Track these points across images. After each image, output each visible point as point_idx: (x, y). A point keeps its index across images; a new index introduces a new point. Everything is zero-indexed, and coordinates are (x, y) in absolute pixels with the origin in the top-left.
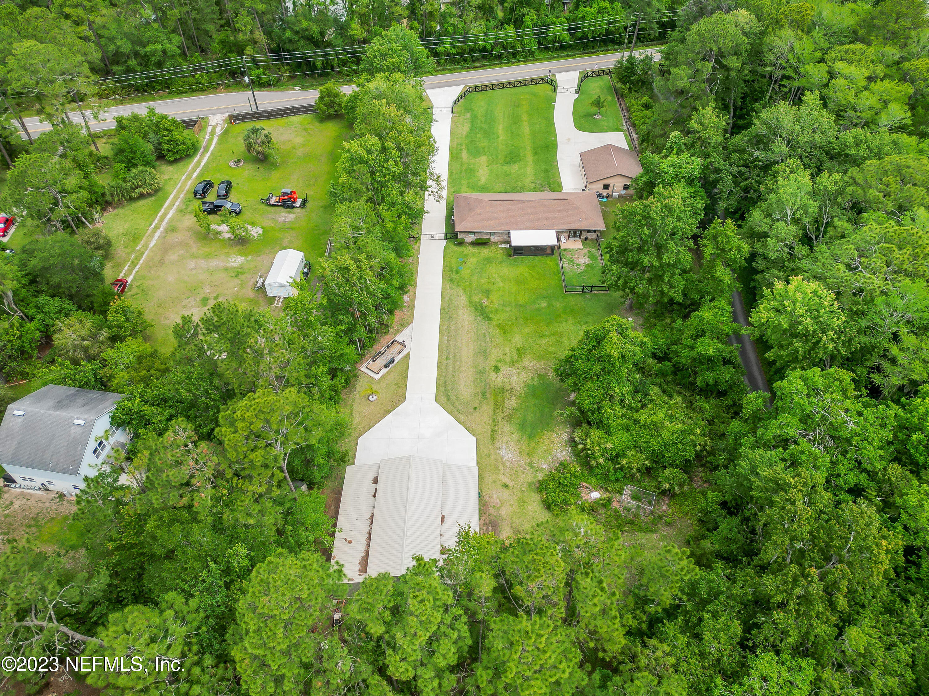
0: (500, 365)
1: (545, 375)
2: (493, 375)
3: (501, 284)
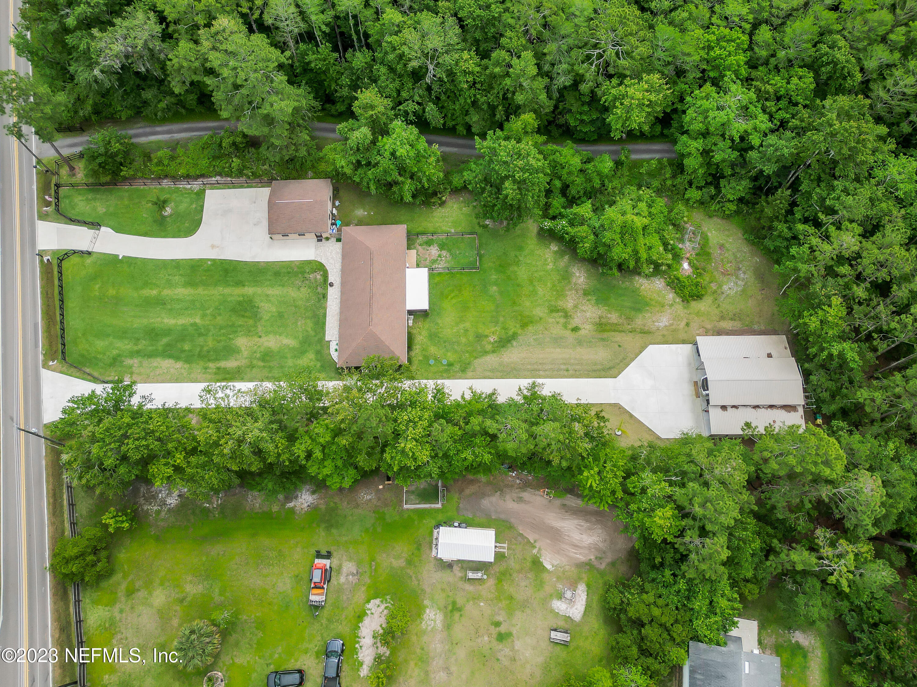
0: (570, 327)
1: (584, 290)
2: (582, 332)
3: (468, 325)
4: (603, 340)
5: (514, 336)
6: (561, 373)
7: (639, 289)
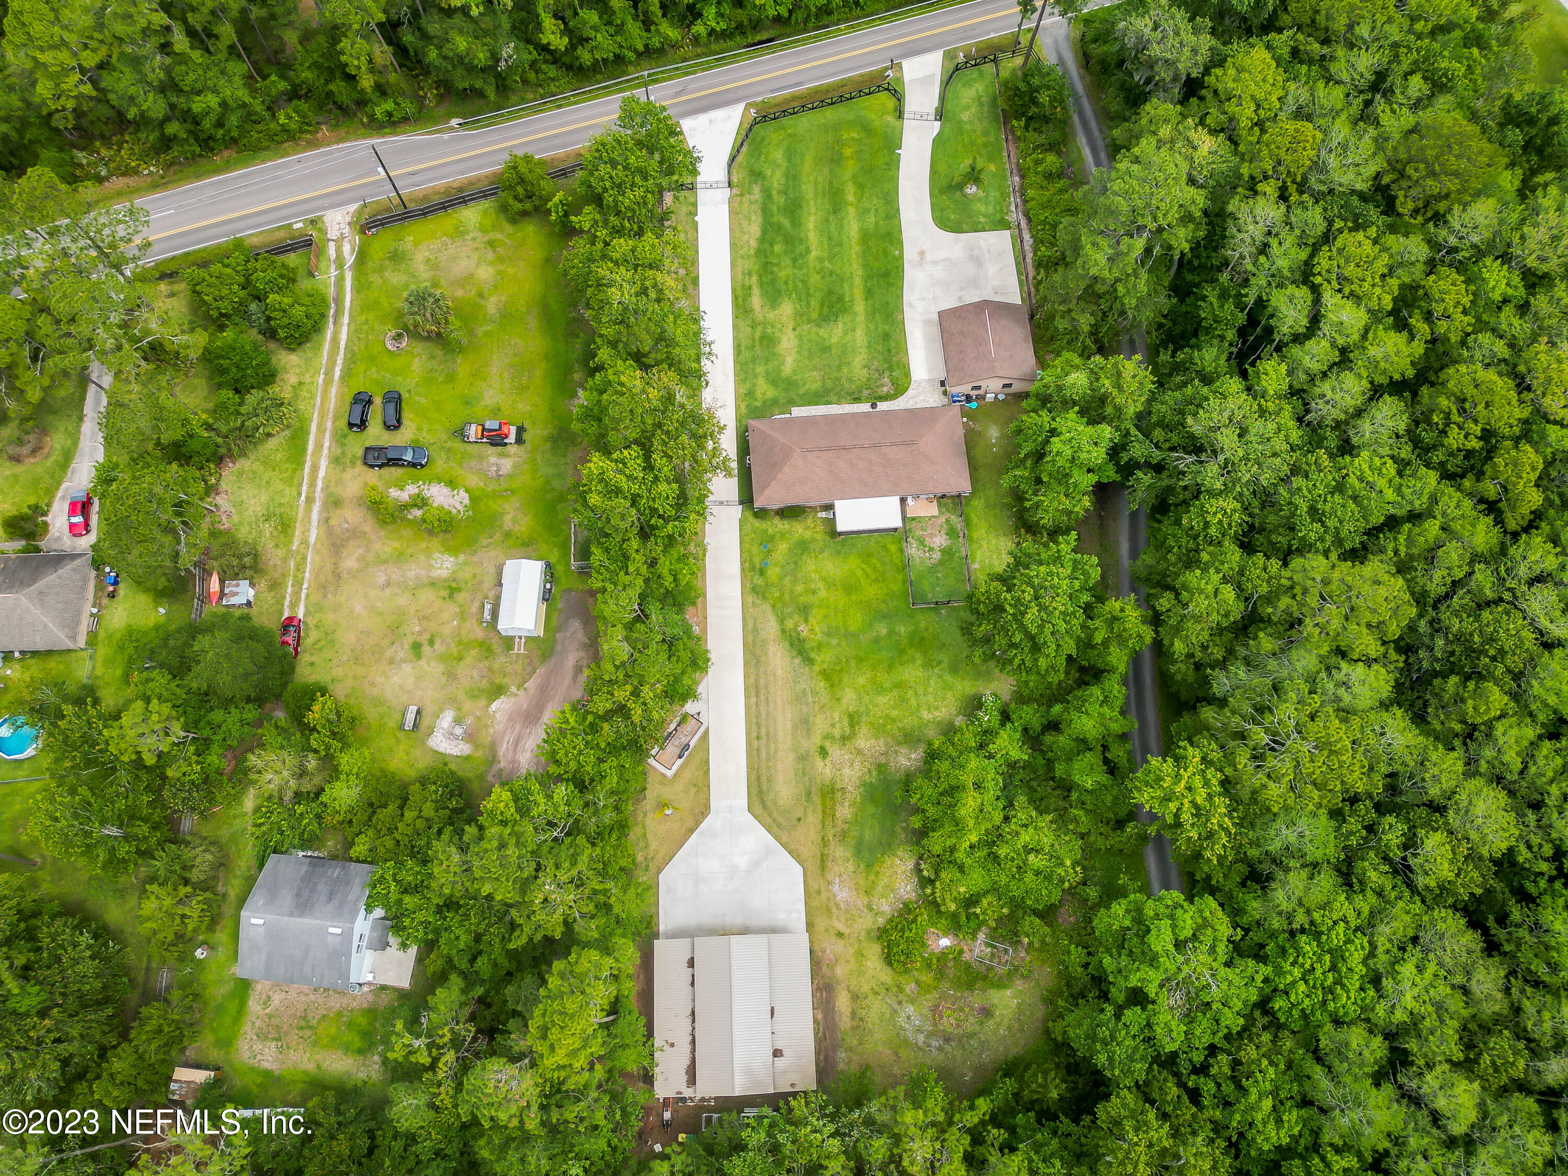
0: (827, 744)
1: (886, 765)
2: (819, 763)
3: (823, 594)
4: (809, 794)
5: (809, 661)
6: (754, 728)
7: (895, 855)
